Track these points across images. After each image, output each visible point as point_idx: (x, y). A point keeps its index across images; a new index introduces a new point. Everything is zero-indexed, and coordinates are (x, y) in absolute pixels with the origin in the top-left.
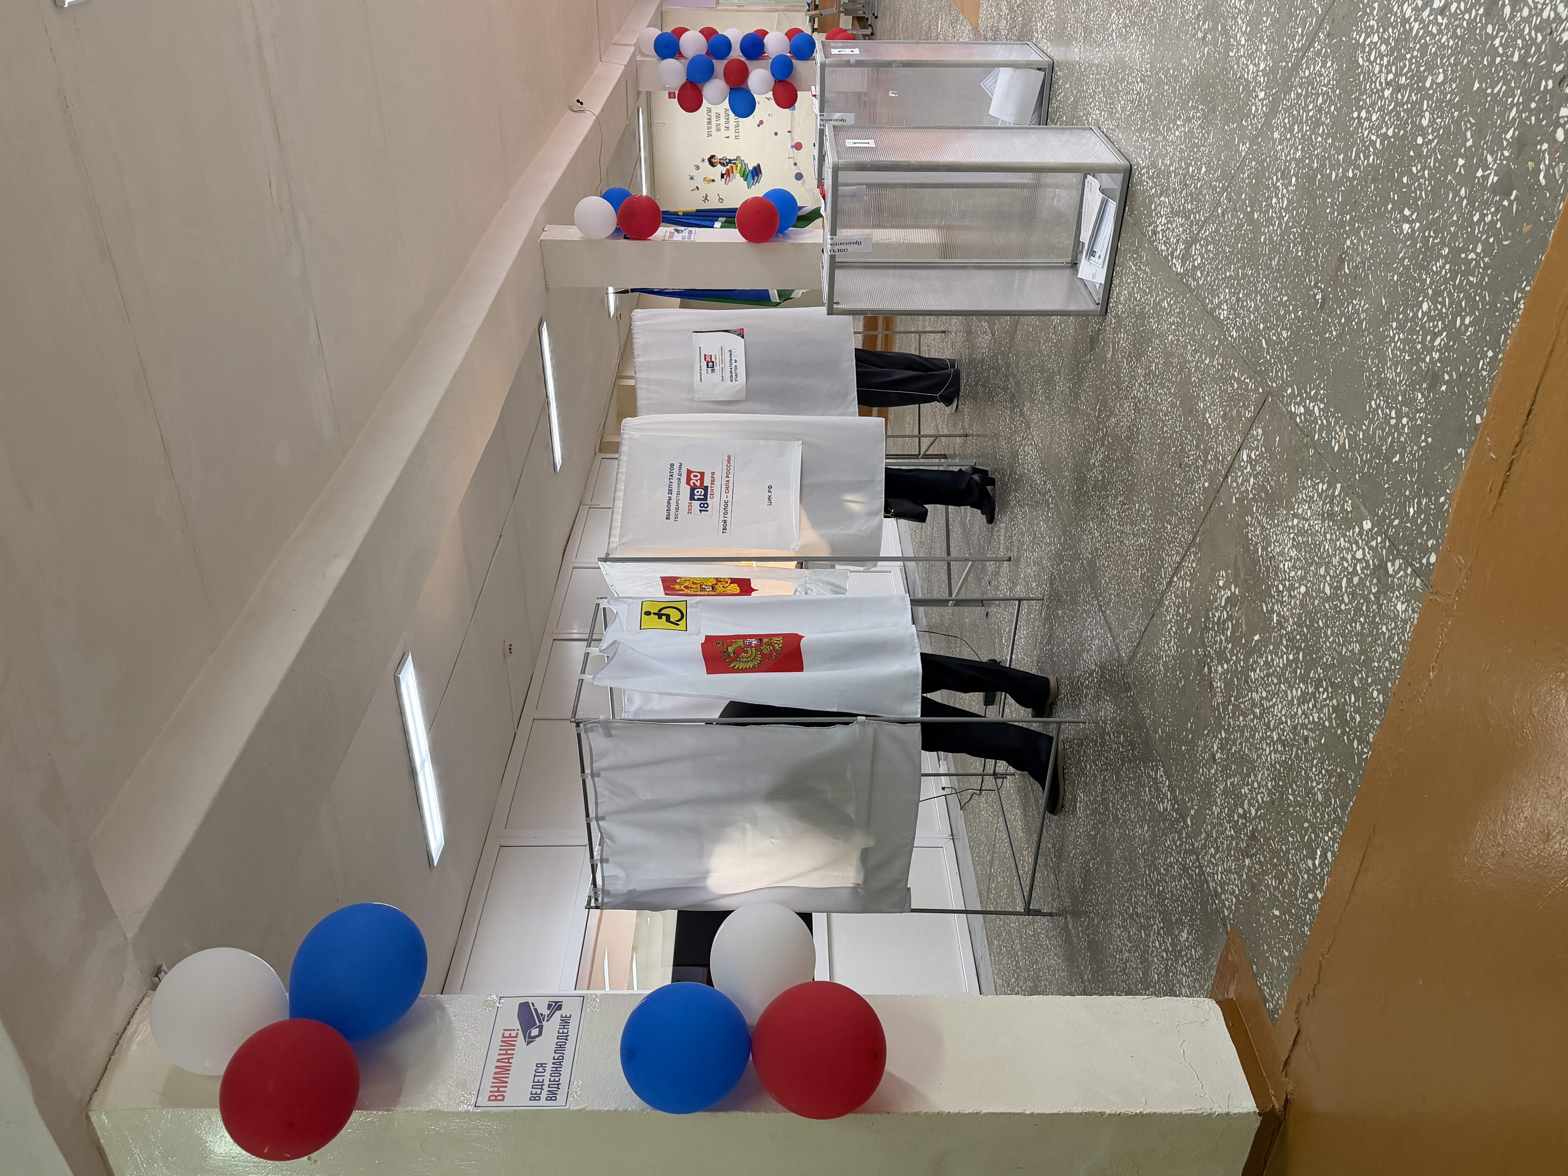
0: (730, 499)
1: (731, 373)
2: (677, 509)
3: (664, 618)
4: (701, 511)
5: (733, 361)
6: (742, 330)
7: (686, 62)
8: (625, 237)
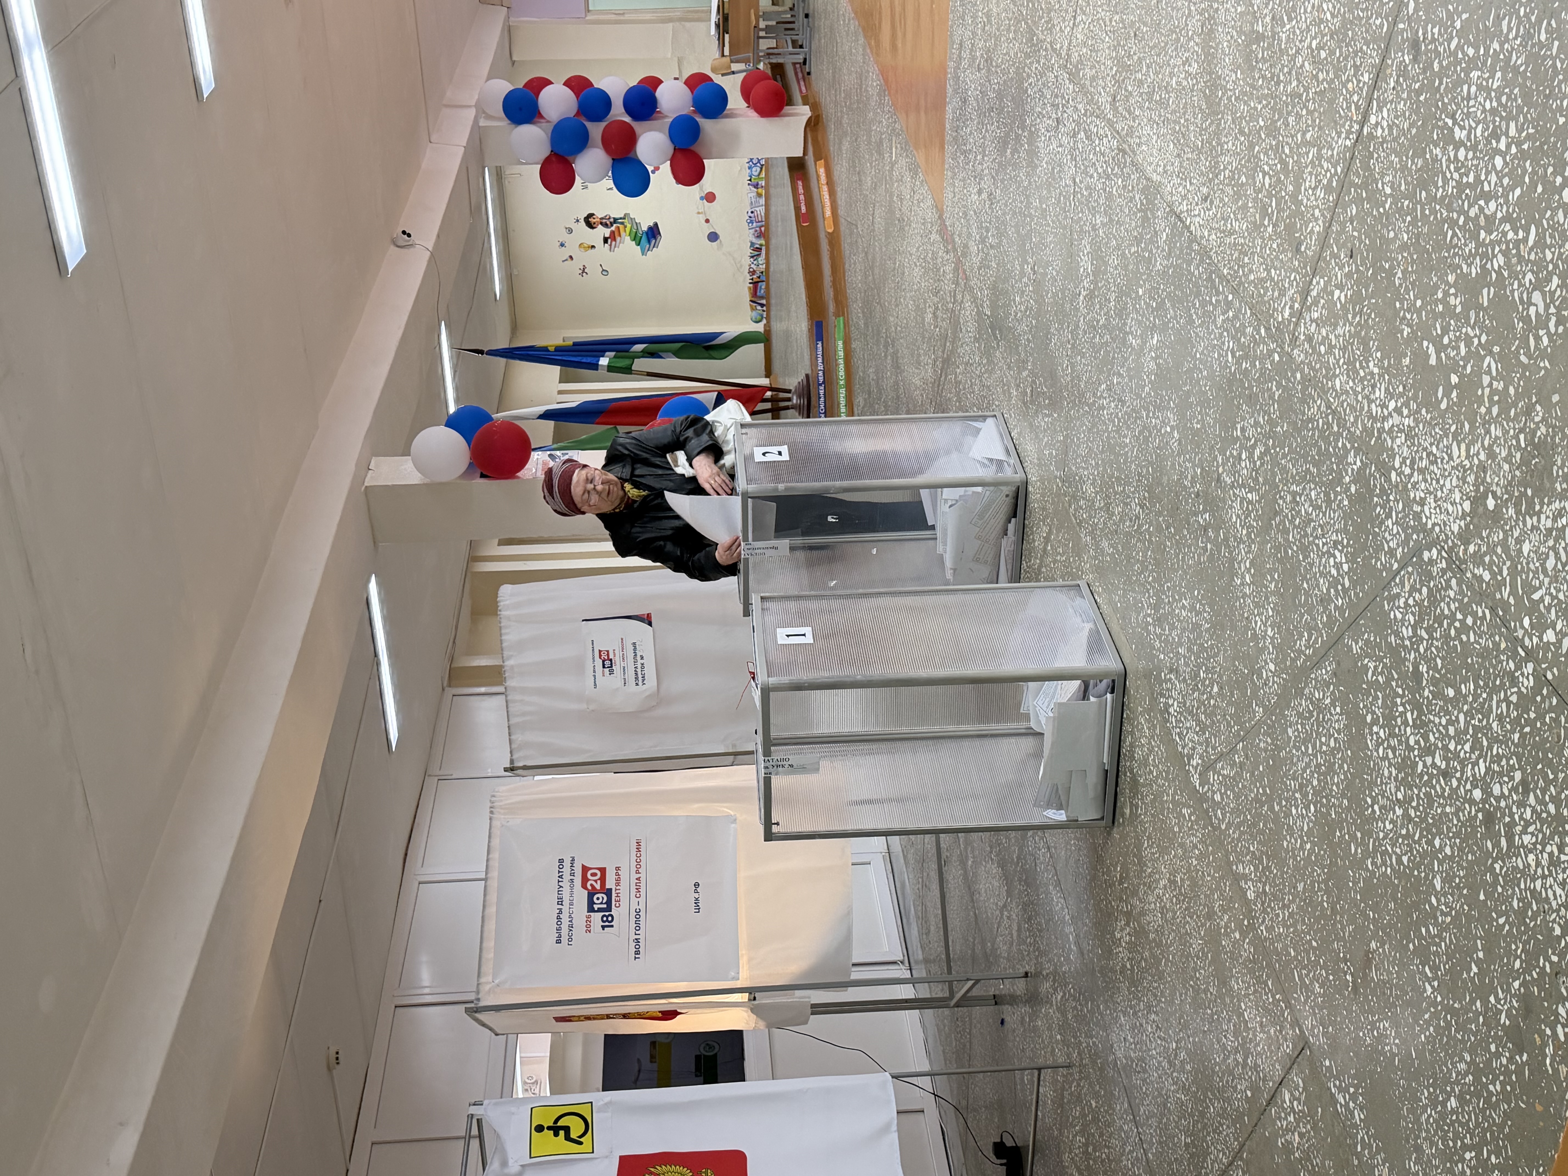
0: (642, 907)
1: (636, 674)
2: (571, 926)
3: (562, 1133)
4: (603, 927)
5: (639, 658)
6: (649, 615)
7: (550, 128)
8: (483, 476)
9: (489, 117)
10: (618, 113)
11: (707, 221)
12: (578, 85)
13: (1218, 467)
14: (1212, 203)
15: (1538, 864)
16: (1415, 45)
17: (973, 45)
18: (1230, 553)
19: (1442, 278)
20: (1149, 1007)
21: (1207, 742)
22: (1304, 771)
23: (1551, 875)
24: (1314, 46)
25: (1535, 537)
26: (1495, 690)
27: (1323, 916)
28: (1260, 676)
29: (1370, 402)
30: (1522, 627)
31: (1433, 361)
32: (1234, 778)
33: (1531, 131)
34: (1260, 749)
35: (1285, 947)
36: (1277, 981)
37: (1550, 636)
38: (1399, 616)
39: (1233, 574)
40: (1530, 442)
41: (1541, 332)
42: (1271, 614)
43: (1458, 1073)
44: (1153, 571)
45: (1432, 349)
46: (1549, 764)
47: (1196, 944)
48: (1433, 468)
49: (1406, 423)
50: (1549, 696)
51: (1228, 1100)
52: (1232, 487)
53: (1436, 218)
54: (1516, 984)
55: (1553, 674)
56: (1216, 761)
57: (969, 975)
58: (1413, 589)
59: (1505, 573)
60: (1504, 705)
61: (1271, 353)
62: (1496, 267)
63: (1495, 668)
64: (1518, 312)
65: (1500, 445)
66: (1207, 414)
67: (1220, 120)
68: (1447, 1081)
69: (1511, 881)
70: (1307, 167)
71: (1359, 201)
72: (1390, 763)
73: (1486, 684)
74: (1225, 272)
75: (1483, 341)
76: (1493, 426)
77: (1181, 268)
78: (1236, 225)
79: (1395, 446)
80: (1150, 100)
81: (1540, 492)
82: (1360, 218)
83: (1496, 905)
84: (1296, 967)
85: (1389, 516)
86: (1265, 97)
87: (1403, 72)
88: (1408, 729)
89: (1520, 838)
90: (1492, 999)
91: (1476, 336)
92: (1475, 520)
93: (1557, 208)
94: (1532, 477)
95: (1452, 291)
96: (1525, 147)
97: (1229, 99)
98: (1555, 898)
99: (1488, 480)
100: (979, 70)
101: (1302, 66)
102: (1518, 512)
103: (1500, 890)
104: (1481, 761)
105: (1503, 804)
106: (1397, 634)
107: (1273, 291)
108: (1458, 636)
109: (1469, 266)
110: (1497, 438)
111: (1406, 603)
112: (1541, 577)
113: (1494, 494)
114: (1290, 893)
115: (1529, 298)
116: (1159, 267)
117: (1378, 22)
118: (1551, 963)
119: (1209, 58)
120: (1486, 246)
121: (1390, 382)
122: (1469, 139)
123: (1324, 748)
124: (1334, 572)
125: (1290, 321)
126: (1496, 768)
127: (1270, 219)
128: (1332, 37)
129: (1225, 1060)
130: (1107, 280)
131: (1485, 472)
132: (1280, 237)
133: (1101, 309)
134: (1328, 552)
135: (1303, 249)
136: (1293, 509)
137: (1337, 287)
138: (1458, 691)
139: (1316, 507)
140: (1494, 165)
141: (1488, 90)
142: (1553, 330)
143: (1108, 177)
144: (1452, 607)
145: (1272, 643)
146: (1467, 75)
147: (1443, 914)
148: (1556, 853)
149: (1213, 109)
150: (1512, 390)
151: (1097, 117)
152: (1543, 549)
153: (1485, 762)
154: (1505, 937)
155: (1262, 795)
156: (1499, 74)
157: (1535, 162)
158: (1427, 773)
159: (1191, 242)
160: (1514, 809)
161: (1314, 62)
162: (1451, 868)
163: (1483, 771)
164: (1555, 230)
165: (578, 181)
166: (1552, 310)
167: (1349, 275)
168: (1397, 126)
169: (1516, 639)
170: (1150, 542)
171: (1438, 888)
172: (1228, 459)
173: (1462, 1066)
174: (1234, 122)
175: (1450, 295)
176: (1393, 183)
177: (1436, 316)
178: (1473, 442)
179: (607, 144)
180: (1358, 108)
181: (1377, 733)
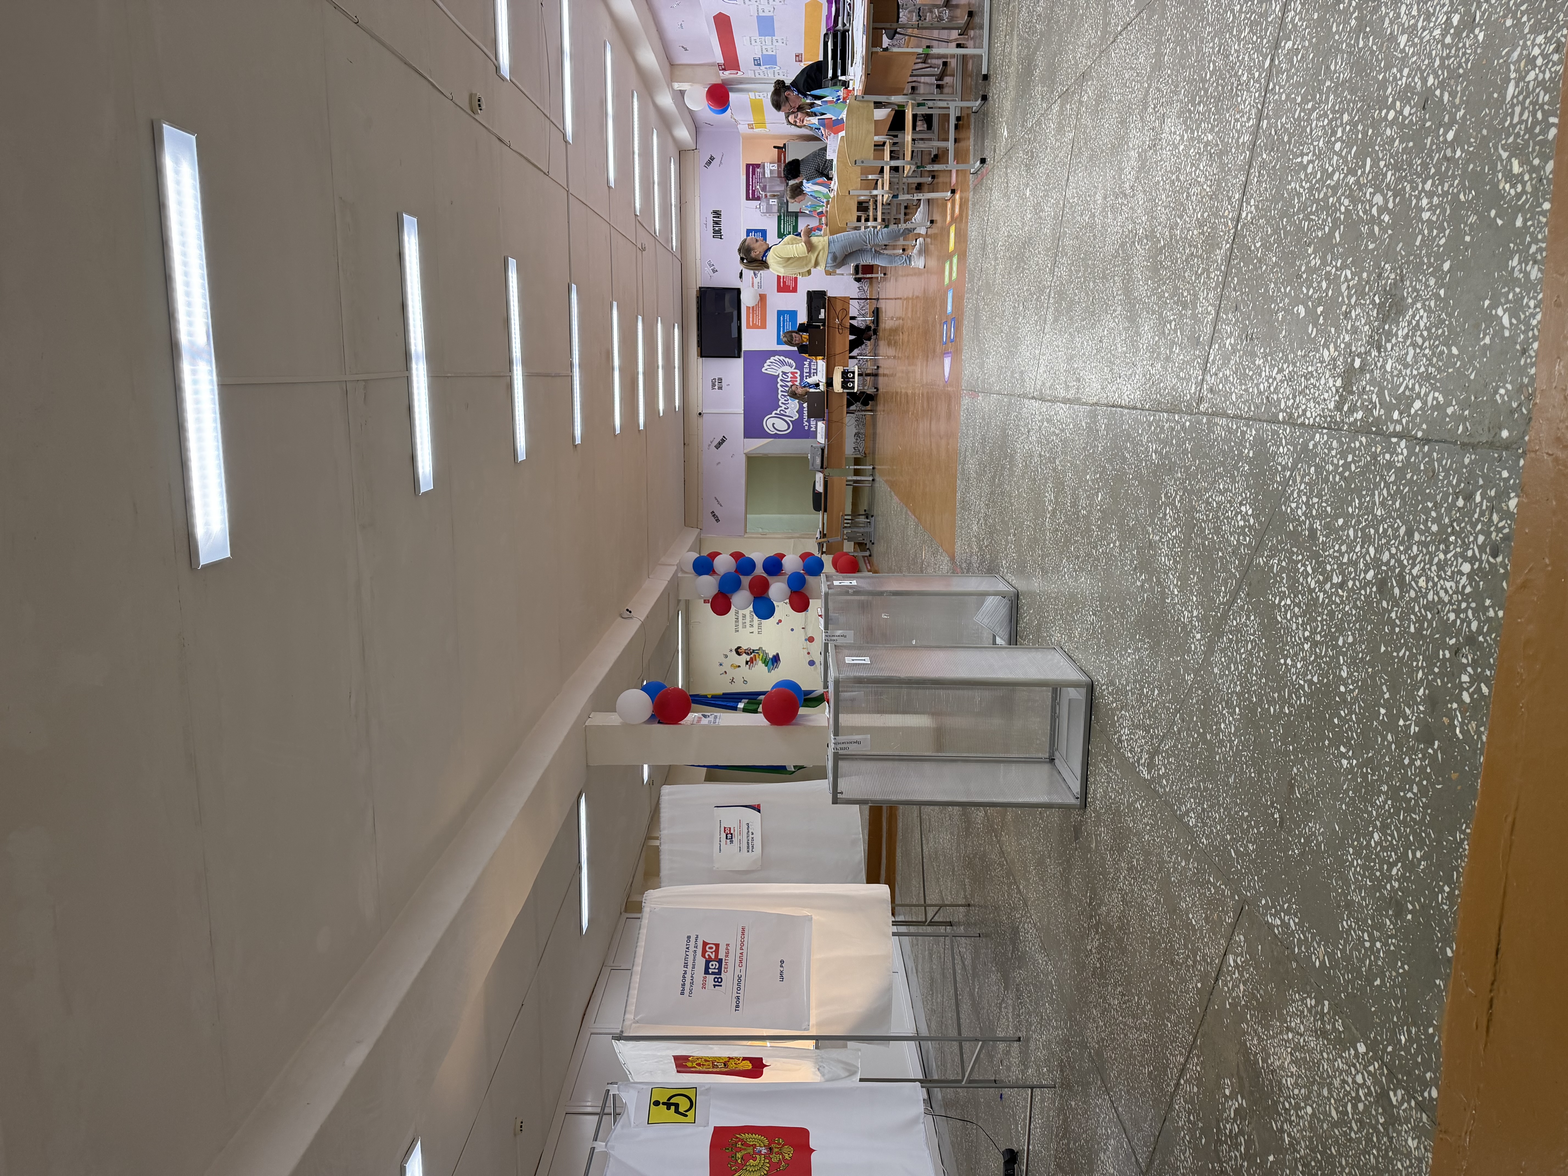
0: (743, 974)
1: (748, 845)
2: (692, 983)
3: (673, 1108)
4: (715, 986)
5: (750, 834)
6: (759, 806)
7: (719, 577)
8: (659, 722)
9: (684, 571)
10: (759, 571)
11: (809, 653)
12: (737, 556)
165: (733, 608)
179: (752, 588)
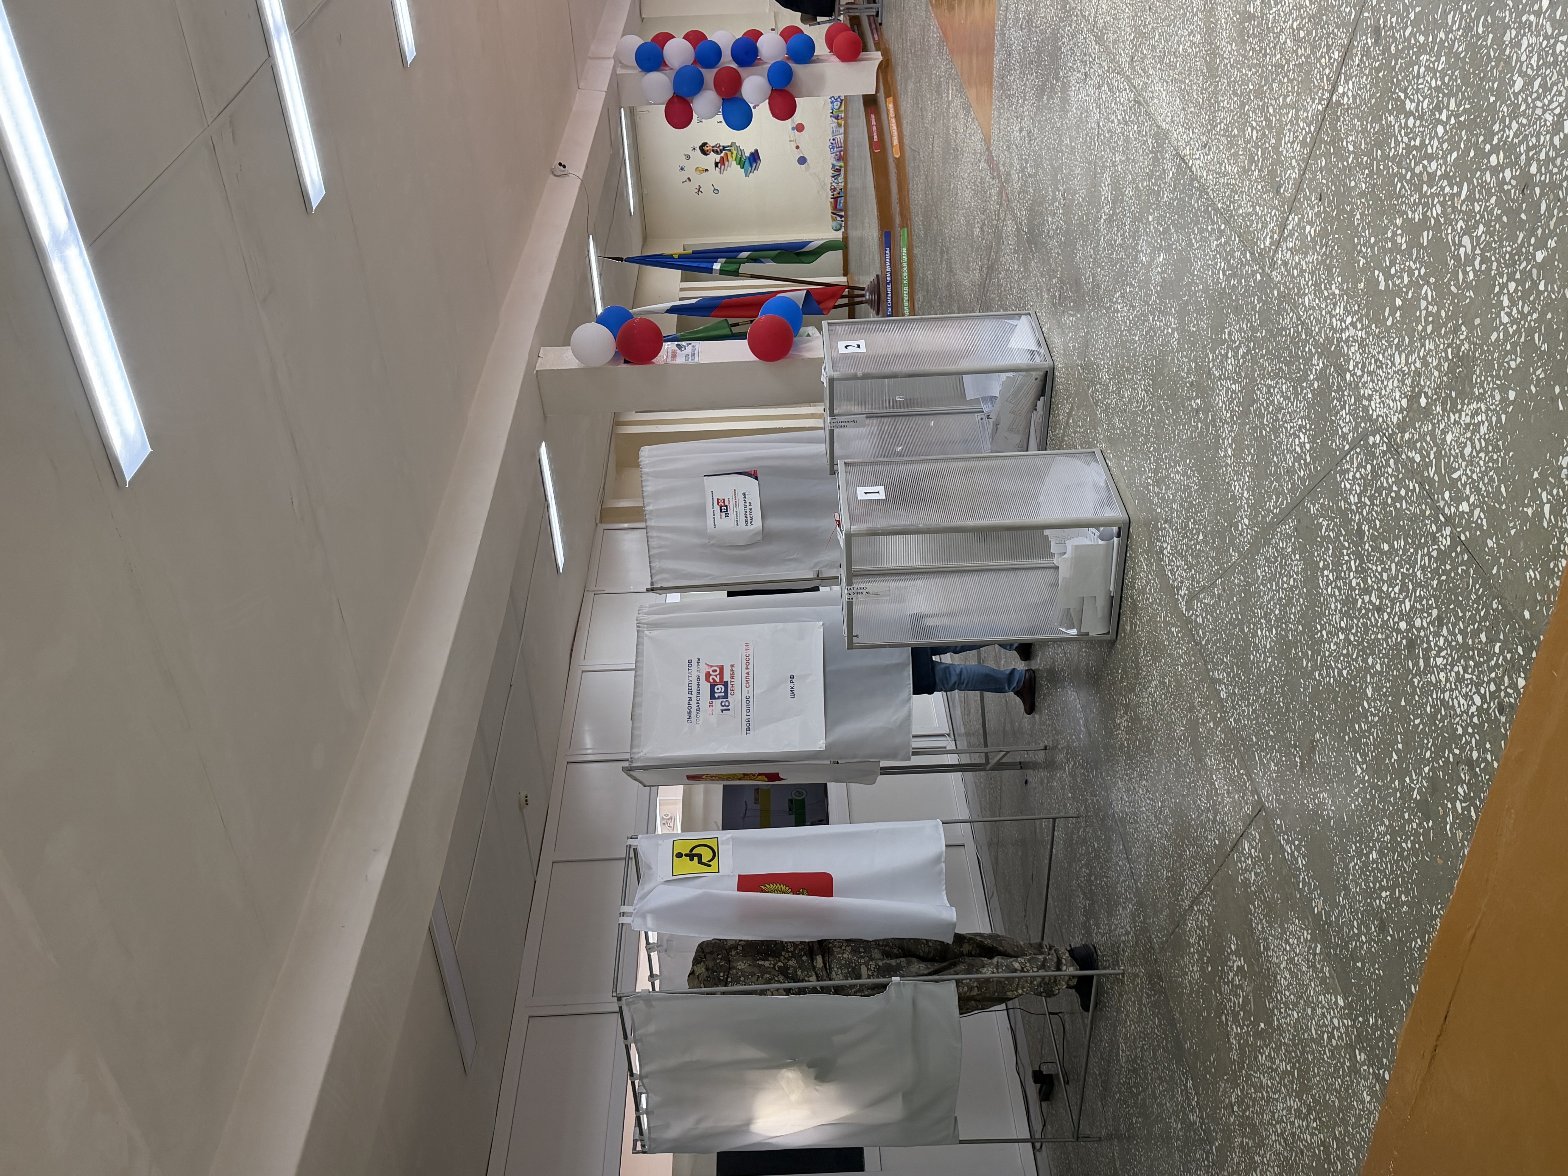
0: (751, 695)
1: (746, 516)
2: (698, 710)
3: (696, 859)
4: (722, 711)
5: (748, 504)
6: (754, 469)
7: (672, 74)
8: (626, 362)
9: (624, 66)
10: (727, 60)
11: (798, 147)
12: (695, 38)
13: (1209, 362)
14: (1210, 149)
15: (1447, 680)
16: (1377, 31)
17: (1017, 8)
18: (1217, 431)
19: (1392, 221)
20: (1141, 776)
21: (1193, 578)
22: (1269, 602)
23: (1457, 689)
24: (1295, 27)
25: (1456, 430)
26: (1420, 546)
27: (1279, 712)
28: (1237, 529)
29: (1332, 316)
30: (1443, 499)
31: (1382, 287)
32: (1213, 606)
33: (1467, 106)
34: (1235, 585)
35: (1249, 736)
36: (1242, 760)
37: (1464, 507)
38: (1348, 486)
39: (1218, 447)
40: (1456, 355)
41: (1468, 269)
42: (1247, 480)
43: (1379, 833)
44: (1154, 443)
45: (1381, 278)
46: (1459, 604)
47: (1179, 730)
48: (1380, 372)
49: (1360, 335)
50: (1462, 553)
51: (1201, 846)
52: (1220, 379)
53: (1388, 172)
54: (1426, 769)
55: (1466, 536)
56: (1199, 593)
57: (1001, 748)
58: (1360, 466)
59: (1432, 456)
60: (1427, 558)
61: (1254, 273)
62: (1435, 214)
63: (1421, 530)
64: (1451, 251)
65: (1432, 356)
66: (1202, 320)
67: (1218, 82)
68: (1370, 838)
69: (1426, 691)
70: (1286, 125)
71: (1327, 155)
72: (1336, 599)
73: (1414, 542)
74: (1219, 206)
75: (1422, 274)
76: (1427, 341)
77: (1184, 201)
78: (1229, 168)
79: (1350, 353)
80: (1161, 62)
81: (1462, 395)
82: (1328, 169)
83: (1413, 710)
84: (1257, 750)
85: (1343, 408)
86: (1255, 65)
87: (1366, 53)
88: (1352, 574)
89: (1435, 660)
90: (1407, 780)
91: (1416, 268)
92: (1411, 414)
93: (1486, 170)
94: (1456, 382)
95: (1399, 232)
96: (1462, 119)
97: (1225, 66)
98: (1459, 706)
99: (1422, 383)
100: (1022, 29)
101: (1285, 42)
102: (1444, 410)
103: (1417, 698)
104: (1407, 600)
105: (1422, 634)
106: (1346, 500)
107: (1258, 223)
108: (1393, 504)
109: (1413, 212)
110: (1430, 350)
111: (1354, 476)
112: (1460, 461)
113: (1426, 394)
114: (1254, 695)
115: (1460, 241)
116: (1165, 199)
117: (1347, 10)
118: (1454, 754)
119: (1210, 31)
120: (1428, 197)
121: (1348, 302)
122: (1417, 110)
123: (1285, 586)
124: (1298, 449)
125: (1270, 249)
126: (1418, 606)
127: (1256, 166)
128: (1309, 20)
129: (1199, 817)
130: (1123, 208)
131: (1420, 377)
132: (1264, 181)
133: (1118, 231)
134: (1294, 434)
135: (1282, 191)
136: (1268, 399)
137: (1308, 223)
138: (1391, 546)
139: (1287, 398)
140: (1436, 132)
141: (1435, 71)
142: (1477, 268)
143: (1126, 123)
144: (1390, 481)
145: (1247, 503)
146: (1418, 58)
147: (1372, 714)
148: (1462, 673)
149: (1212, 72)
150: (1443, 314)
151: (1118, 73)
152: (1462, 439)
153: (1410, 601)
154: (1419, 734)
155: (1235, 620)
156: (1443, 59)
157: (1470, 132)
158: (1365, 608)
159: (1192, 180)
160: (1431, 638)
161: (1294, 40)
162: (1380, 680)
163: (1408, 608)
164: (1482, 187)
165: (695, 116)
166: (1478, 251)
167: (1318, 214)
168: (1360, 96)
169: (1438, 507)
170: (1152, 419)
171: (1370, 695)
172: (1217, 357)
173: (1382, 829)
174: (1229, 85)
175: (1397, 235)
176: (1355, 142)
177: (1386, 251)
178: (1411, 353)
179: (718, 85)
180: (1328, 79)
181: (1327, 576)
